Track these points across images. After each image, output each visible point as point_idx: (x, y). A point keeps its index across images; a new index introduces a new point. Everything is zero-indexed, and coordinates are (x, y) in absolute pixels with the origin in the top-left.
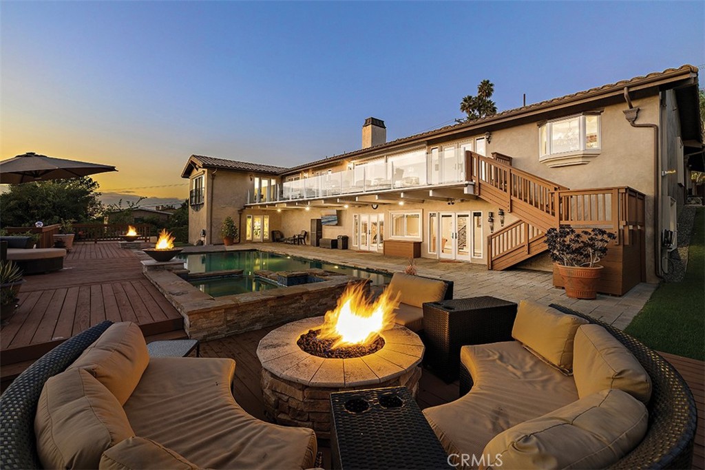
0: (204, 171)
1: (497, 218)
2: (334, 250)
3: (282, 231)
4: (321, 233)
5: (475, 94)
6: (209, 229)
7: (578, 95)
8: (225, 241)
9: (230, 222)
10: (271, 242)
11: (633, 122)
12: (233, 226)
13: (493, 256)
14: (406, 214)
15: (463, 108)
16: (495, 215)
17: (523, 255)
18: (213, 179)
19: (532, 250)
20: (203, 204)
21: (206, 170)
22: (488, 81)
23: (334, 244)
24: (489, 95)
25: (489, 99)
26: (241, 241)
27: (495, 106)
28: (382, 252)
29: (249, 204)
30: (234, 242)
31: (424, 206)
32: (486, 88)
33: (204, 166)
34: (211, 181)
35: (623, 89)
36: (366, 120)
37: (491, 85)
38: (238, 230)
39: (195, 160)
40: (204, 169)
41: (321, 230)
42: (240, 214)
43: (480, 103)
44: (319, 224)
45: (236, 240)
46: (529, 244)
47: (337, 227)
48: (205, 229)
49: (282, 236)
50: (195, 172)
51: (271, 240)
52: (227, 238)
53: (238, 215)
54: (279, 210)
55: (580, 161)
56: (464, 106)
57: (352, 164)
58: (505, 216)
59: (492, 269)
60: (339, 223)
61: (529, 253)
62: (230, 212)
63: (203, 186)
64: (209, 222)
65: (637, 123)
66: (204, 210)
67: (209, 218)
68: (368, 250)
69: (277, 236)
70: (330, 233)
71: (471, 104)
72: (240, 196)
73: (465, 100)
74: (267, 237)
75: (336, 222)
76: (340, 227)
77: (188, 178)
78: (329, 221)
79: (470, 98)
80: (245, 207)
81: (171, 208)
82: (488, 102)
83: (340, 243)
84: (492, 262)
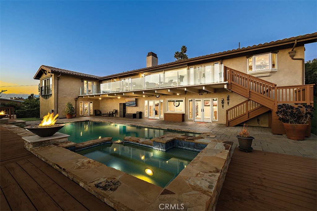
0: (52, 75)
1: (226, 101)
2: (135, 119)
3: (100, 110)
4: (125, 110)
5: (180, 51)
6: (56, 109)
7: (272, 43)
8: (67, 116)
9: (70, 105)
10: (95, 116)
11: (292, 57)
12: (72, 108)
13: (229, 119)
14: (175, 100)
15: (175, 56)
16: (224, 100)
17: (246, 118)
18: (58, 80)
19: (250, 116)
20: (51, 94)
21: (53, 74)
22: (185, 46)
23: (134, 116)
24: (185, 52)
25: (185, 54)
26: (77, 116)
27: (187, 57)
28: (164, 119)
29: (81, 95)
30: (73, 116)
31: (186, 96)
32: (184, 49)
33: (52, 72)
34: (57, 81)
35: (294, 41)
36: (149, 53)
37: (186, 48)
38: (75, 110)
39: (45, 68)
40: (52, 74)
41: (125, 109)
42: (76, 101)
43: (181, 55)
44: (124, 106)
45: (74, 116)
46: (248, 113)
47: (135, 107)
48: (53, 109)
49: (100, 112)
50: (44, 76)
51: (94, 114)
52: (68, 114)
53: (75, 101)
54: (100, 99)
55: (268, 74)
56: (176, 55)
57: (144, 75)
58: (230, 100)
59: (228, 126)
60: (137, 105)
61: (248, 118)
62: (70, 99)
63: (51, 84)
64: (56, 105)
65: (294, 58)
66: (52, 99)
67: (56, 103)
68: (154, 118)
69: (97, 113)
70: (131, 110)
71: (178, 55)
72: (75, 90)
73: (176, 53)
74: (92, 113)
75: (135, 105)
76: (137, 107)
77: (39, 79)
78: (130, 105)
79: (178, 52)
80: (79, 97)
81: (22, 99)
82: (185, 55)
83: (138, 116)
84: (228, 122)
